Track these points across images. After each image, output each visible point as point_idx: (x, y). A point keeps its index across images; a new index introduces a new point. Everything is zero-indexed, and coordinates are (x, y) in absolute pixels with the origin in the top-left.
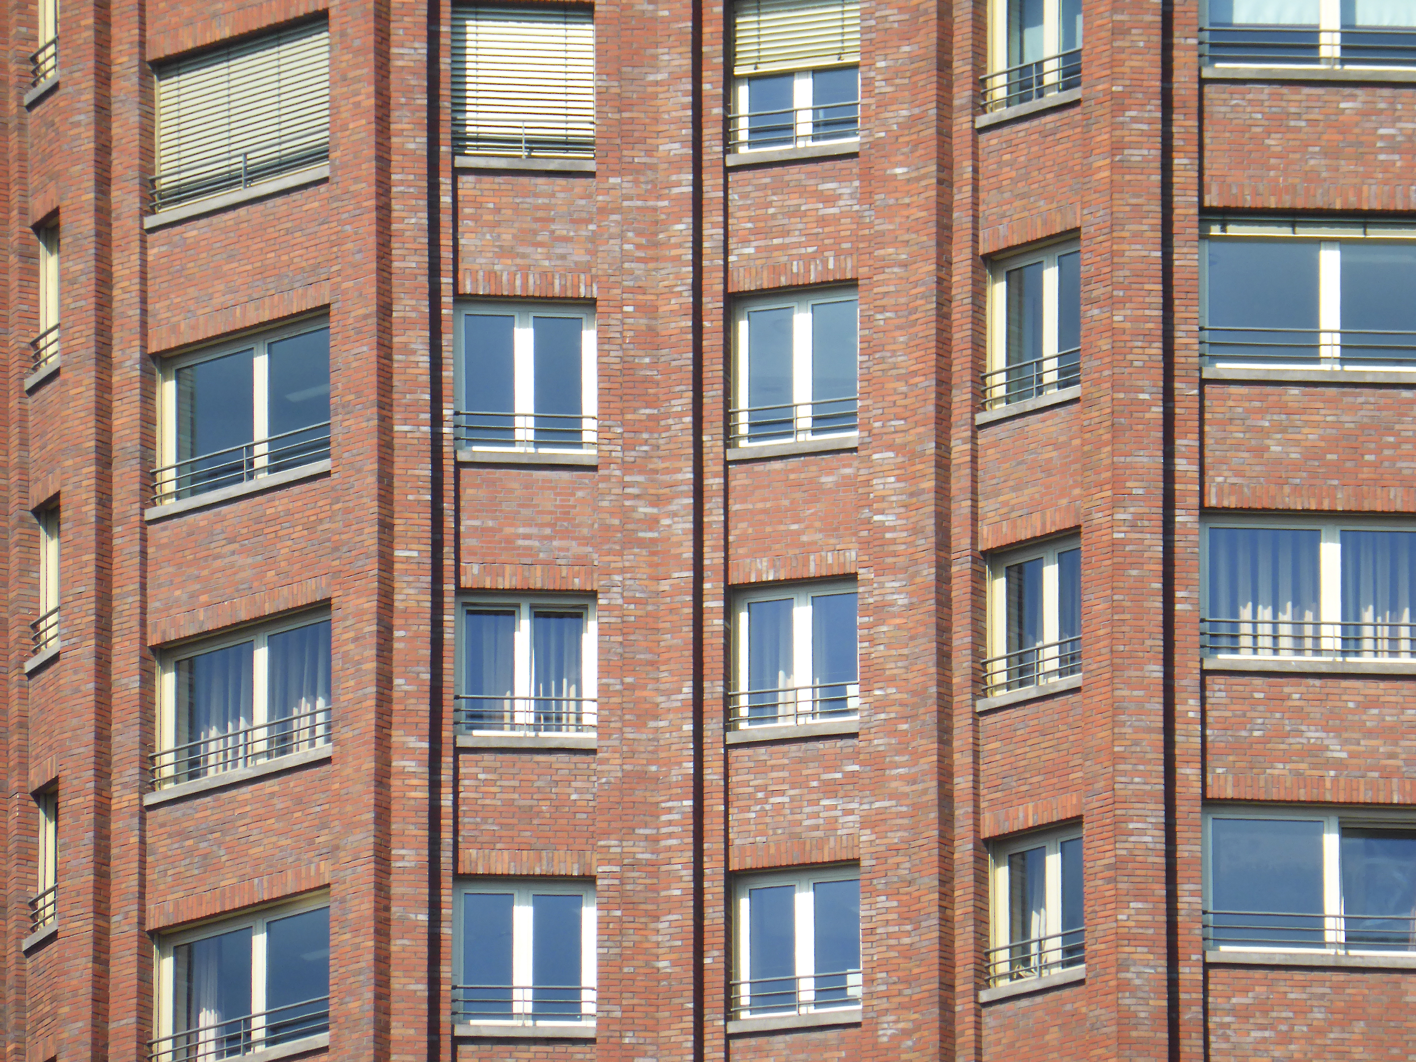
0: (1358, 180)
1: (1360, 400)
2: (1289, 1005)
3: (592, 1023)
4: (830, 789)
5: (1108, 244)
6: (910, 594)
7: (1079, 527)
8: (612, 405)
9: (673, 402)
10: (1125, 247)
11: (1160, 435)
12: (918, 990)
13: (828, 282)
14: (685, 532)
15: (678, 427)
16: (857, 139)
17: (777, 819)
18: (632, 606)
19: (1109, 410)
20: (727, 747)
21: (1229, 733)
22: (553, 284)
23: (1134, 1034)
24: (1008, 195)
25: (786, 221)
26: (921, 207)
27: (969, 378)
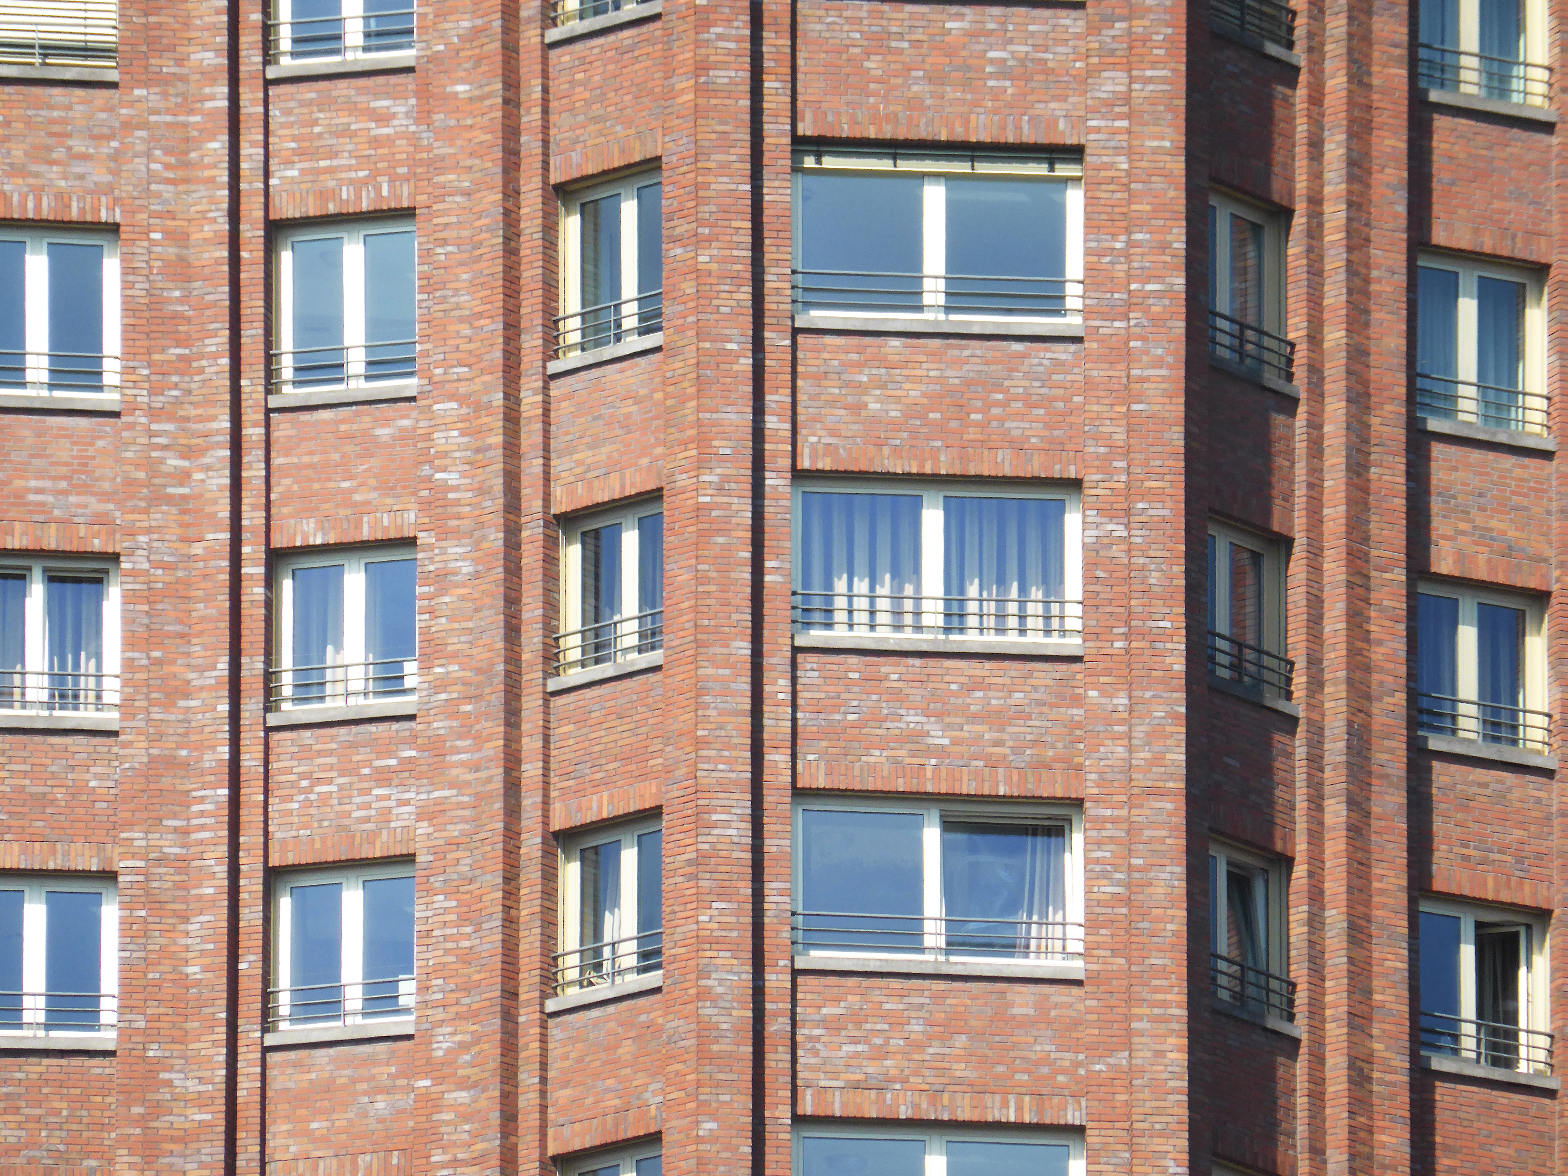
0: (965, 109)
1: (967, 353)
2: (885, 1016)
3: (113, 1034)
4: (383, 777)
5: (693, 175)
6: (476, 561)
7: (661, 489)
8: (138, 343)
9: (207, 341)
10: (711, 179)
11: (750, 389)
12: (478, 998)
13: (382, 211)
14: (220, 488)
15: (213, 369)
16: (412, 52)
17: (322, 810)
18: (160, 572)
19: (694, 361)
20: (268, 730)
21: (822, 716)
22: (69, 207)
23: (715, 1047)
24: (581, 118)
25: (333, 141)
26: (485, 129)
27: (540, 321)
